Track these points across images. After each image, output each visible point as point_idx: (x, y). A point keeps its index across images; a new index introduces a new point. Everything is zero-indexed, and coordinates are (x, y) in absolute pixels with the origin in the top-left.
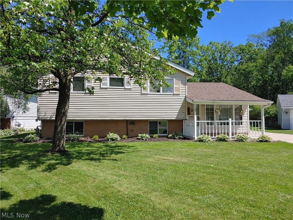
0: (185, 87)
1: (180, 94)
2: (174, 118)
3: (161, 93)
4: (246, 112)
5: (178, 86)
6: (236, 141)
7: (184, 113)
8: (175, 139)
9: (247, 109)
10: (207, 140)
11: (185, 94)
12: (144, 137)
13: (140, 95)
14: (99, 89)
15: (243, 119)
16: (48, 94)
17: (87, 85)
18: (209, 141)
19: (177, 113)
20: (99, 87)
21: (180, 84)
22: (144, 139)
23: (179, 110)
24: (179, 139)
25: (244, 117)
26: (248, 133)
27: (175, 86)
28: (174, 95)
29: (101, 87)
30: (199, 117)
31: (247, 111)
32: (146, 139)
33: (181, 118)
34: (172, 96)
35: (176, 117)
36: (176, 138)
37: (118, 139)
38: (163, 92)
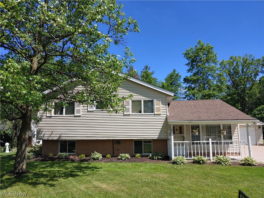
0: (165, 107)
1: (161, 114)
2: (156, 138)
3: (143, 113)
4: (236, 131)
5: (159, 106)
6: (214, 163)
7: (165, 133)
8: (153, 159)
9: (237, 127)
10: (181, 162)
11: (166, 114)
12: (123, 157)
13: (123, 116)
14: (87, 112)
15: (233, 138)
16: (46, 118)
17: (76, 109)
18: (183, 163)
19: (159, 133)
20: (87, 110)
21: (161, 104)
22: (123, 159)
23: (160, 129)
24: (157, 159)
25: (234, 136)
26: (239, 153)
27: (155, 106)
28: (155, 115)
29: (88, 110)
30: (184, 137)
31: (237, 129)
32: (125, 159)
33: (163, 137)
34: (153, 116)
35: (157, 136)
36: (155, 158)
37: (100, 159)
38: (144, 112)
